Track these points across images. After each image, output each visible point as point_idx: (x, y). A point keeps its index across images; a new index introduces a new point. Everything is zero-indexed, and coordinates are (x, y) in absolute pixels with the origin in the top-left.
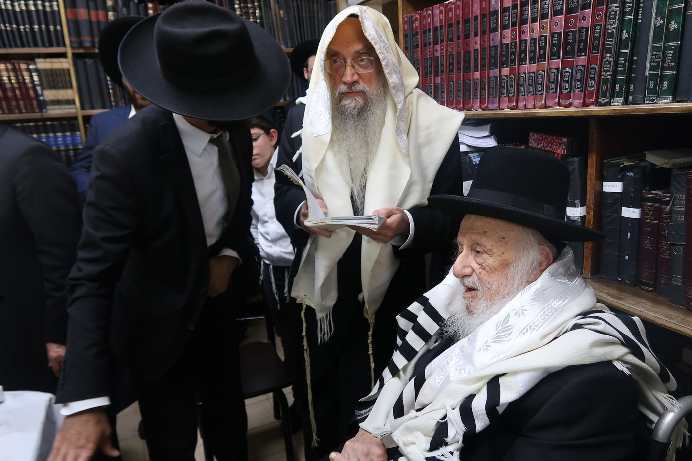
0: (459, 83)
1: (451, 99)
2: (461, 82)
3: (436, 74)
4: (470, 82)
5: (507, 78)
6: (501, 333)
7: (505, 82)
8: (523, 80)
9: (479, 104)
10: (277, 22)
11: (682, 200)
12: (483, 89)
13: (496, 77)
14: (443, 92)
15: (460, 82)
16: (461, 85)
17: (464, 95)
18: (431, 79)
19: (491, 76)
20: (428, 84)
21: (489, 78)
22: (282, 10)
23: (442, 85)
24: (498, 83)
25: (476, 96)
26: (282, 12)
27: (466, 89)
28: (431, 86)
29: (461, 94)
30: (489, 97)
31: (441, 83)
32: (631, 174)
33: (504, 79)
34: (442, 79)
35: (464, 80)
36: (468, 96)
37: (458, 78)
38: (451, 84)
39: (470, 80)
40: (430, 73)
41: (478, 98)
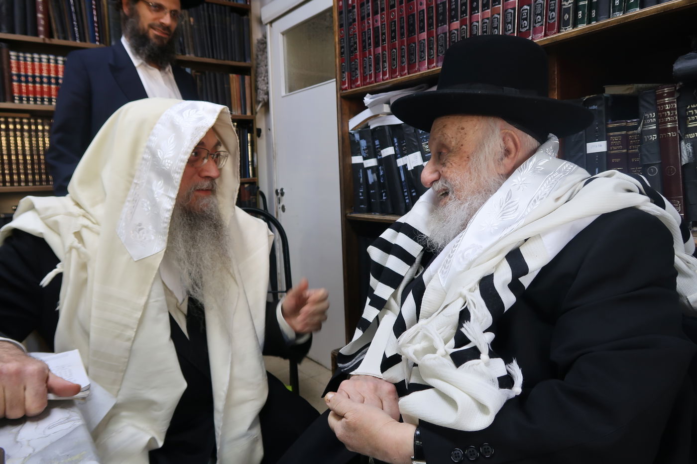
0: (403, 49)
1: (394, 68)
2: (405, 47)
3: (377, 45)
4: (415, 45)
5: (458, 32)
6: (507, 209)
7: (455, 37)
8: (477, 29)
9: (426, 65)
10: (186, 29)
11: (652, 118)
12: (430, 49)
13: (445, 34)
14: (384, 62)
15: (403, 47)
16: (406, 50)
17: (409, 60)
18: (370, 52)
19: (439, 33)
20: (366, 57)
21: (437, 36)
22: (192, 17)
23: (383, 54)
24: (448, 39)
25: (423, 57)
26: (192, 20)
27: (411, 53)
28: (371, 58)
29: (405, 60)
30: (438, 56)
31: (382, 52)
32: (594, 107)
33: (455, 33)
34: (383, 49)
35: (408, 45)
36: (413, 60)
37: (402, 43)
38: (394, 52)
39: (415, 43)
40: (370, 44)
41: (425, 60)
